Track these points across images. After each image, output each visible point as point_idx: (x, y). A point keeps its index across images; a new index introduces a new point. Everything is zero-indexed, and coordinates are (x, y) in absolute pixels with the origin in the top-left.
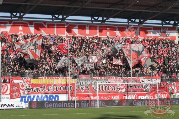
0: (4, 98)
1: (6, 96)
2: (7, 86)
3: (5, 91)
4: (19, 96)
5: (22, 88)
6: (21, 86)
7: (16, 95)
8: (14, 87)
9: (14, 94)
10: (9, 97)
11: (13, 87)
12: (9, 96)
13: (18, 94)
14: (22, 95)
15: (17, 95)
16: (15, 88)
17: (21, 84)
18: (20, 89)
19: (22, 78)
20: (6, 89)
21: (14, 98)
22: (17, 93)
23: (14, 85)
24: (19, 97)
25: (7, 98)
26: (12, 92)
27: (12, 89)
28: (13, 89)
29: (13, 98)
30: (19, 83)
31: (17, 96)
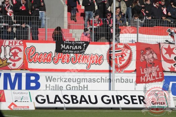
0: (121, 80)
1: (125, 76)
2: (129, 51)
3: (123, 63)
4: (158, 76)
5: (167, 56)
6: (164, 52)
7: (151, 73)
8: (148, 52)
9: (147, 71)
10: (135, 79)
11: (144, 53)
12: (134, 76)
13: (158, 72)
14: (166, 74)
15: (154, 74)
16: (151, 56)
17: (166, 46)
18: (162, 59)
19: (169, 31)
20: (126, 58)
21: (146, 82)
22: (154, 69)
23: (147, 49)
24: (160, 80)
25: (127, 81)
26: (141, 65)
27: (142, 58)
28: (146, 57)
29: (143, 82)
30: (159, 44)
31: (154, 77)
